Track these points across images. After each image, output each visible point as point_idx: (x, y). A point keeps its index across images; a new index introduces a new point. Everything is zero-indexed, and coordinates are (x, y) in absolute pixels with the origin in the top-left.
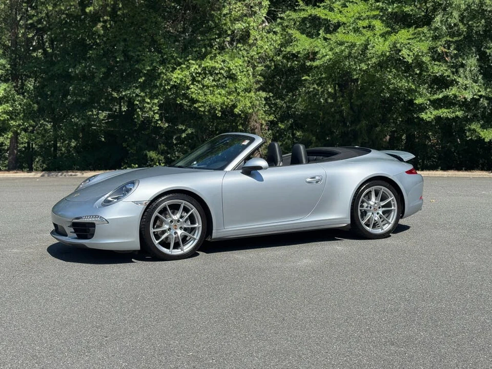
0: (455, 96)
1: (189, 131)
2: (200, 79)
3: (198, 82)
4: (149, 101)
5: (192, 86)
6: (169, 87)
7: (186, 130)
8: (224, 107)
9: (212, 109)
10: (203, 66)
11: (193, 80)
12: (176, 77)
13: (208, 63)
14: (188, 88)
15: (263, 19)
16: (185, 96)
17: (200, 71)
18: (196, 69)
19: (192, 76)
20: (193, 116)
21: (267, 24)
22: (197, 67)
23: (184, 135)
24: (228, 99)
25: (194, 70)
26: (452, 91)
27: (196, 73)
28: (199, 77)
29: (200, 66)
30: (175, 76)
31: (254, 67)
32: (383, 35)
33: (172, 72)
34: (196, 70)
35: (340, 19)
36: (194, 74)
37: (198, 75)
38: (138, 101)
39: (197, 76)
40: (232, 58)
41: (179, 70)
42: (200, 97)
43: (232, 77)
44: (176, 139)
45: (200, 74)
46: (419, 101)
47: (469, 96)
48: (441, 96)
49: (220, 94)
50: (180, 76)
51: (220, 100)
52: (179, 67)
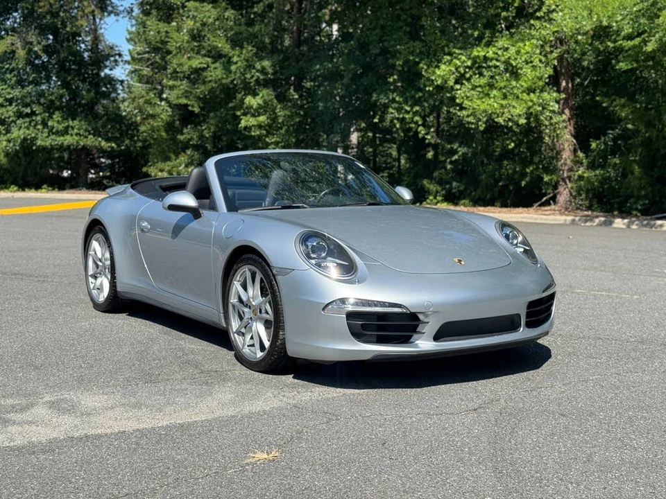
1: (462, 150)
3: (468, 80)
4: (408, 109)
5: (458, 86)
6: (431, 89)
10: (472, 56)
13: (479, 52)
14: (452, 90)
17: (469, 63)
18: (465, 61)
19: (459, 72)
22: (466, 58)
23: (456, 157)
25: (462, 62)
27: (464, 68)
28: (468, 72)
29: (469, 58)
30: (438, 72)
34: (464, 63)
36: (461, 69)
37: (467, 70)
38: (394, 109)
39: (465, 72)
41: (444, 63)
43: (514, 73)
45: (469, 68)
52: (445, 60)
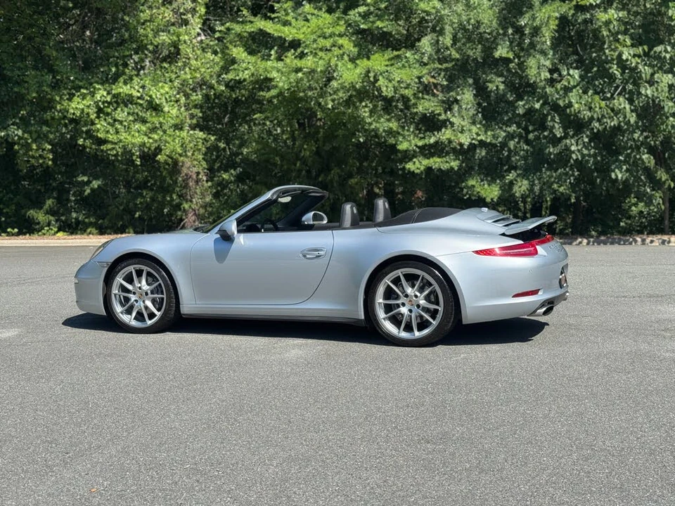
0: (450, 141)
1: (95, 184)
2: (109, 110)
3: (107, 114)
5: (97, 121)
7: (89, 182)
8: (146, 150)
9: (127, 153)
10: (113, 92)
11: (100, 111)
12: (74, 106)
13: (122, 89)
14: (93, 123)
15: (199, 31)
16: (89, 135)
17: (109, 99)
18: (104, 96)
19: (98, 106)
20: (99, 162)
21: (203, 38)
22: (105, 93)
24: (149, 138)
25: (101, 97)
26: (445, 135)
27: (103, 103)
28: (108, 107)
29: (109, 93)
31: (187, 96)
32: (352, 60)
33: (70, 99)
34: (103, 98)
35: (296, 35)
36: (100, 103)
37: (106, 105)
39: (105, 107)
40: (155, 82)
41: (78, 96)
42: (109, 136)
43: (155, 108)
44: (73, 195)
45: (110, 103)
46: (403, 146)
47: (465, 140)
48: (432, 140)
49: (139, 132)
50: (81, 106)
51: (139, 140)
52: (79, 94)
